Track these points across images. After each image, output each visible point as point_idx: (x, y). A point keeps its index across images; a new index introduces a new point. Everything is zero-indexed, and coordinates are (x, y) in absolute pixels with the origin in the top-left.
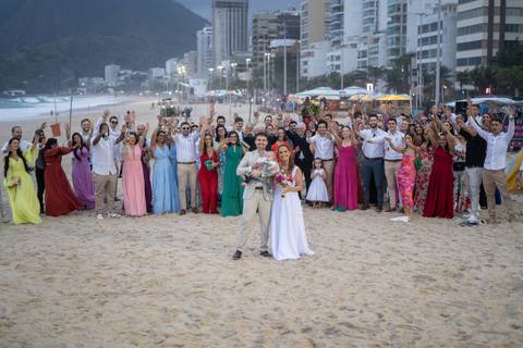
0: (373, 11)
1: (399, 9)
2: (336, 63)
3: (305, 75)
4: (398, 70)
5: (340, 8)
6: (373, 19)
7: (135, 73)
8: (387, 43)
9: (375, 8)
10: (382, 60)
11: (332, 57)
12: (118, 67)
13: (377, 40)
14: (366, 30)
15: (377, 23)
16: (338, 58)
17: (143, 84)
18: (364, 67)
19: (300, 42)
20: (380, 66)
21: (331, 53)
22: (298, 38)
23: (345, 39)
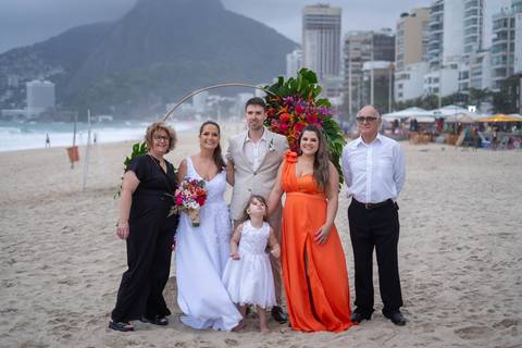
0: (476, 29)
1: (505, 25)
2: (434, 86)
3: (400, 99)
4: (506, 91)
5: (439, 26)
6: (476, 37)
7: (223, 99)
8: (491, 62)
9: (478, 26)
10: (487, 81)
11: (430, 79)
12: (206, 93)
13: (480, 60)
14: (469, 49)
15: (481, 42)
16: (437, 80)
17: (231, 110)
18: (466, 89)
19: (395, 64)
20: (483, 88)
21: (429, 75)
22: (393, 60)
23: (444, 60)
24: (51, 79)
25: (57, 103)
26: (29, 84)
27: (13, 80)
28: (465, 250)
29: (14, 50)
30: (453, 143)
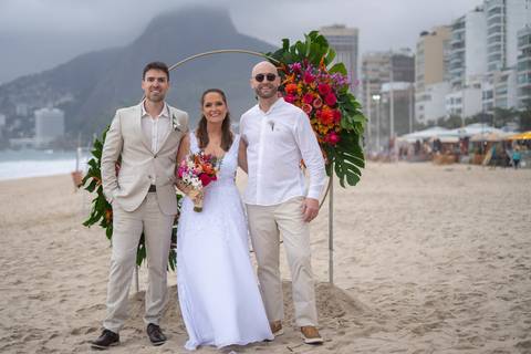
0: (499, 46)
2: (457, 106)
3: (422, 121)
5: (460, 45)
6: (499, 55)
8: (518, 82)
9: (502, 43)
10: (513, 100)
11: (452, 100)
13: (505, 78)
14: (493, 67)
15: (505, 59)
16: (459, 100)
18: (491, 109)
19: (415, 84)
20: (509, 107)
21: (452, 95)
22: (412, 80)
23: (467, 79)
24: (60, 107)
25: (66, 131)
26: (37, 113)
27: (21, 109)
28: (508, 258)
29: (23, 78)
30: (479, 162)
